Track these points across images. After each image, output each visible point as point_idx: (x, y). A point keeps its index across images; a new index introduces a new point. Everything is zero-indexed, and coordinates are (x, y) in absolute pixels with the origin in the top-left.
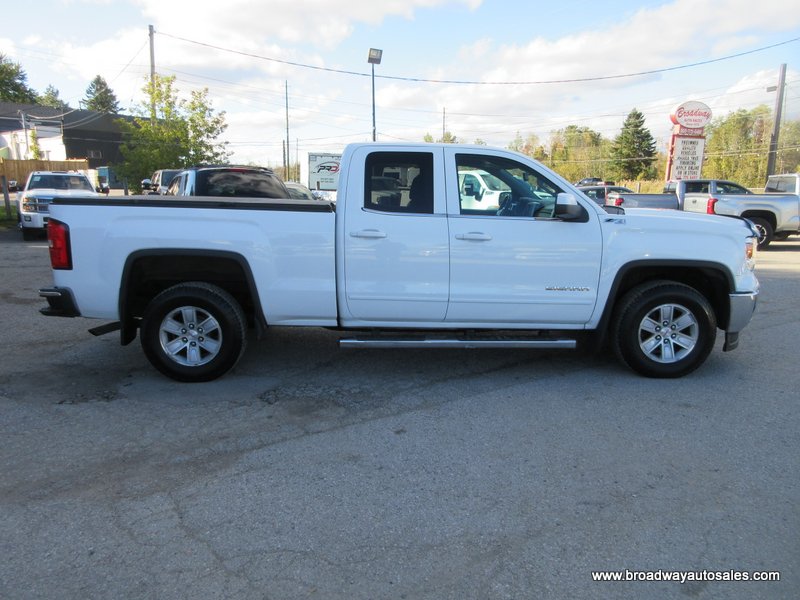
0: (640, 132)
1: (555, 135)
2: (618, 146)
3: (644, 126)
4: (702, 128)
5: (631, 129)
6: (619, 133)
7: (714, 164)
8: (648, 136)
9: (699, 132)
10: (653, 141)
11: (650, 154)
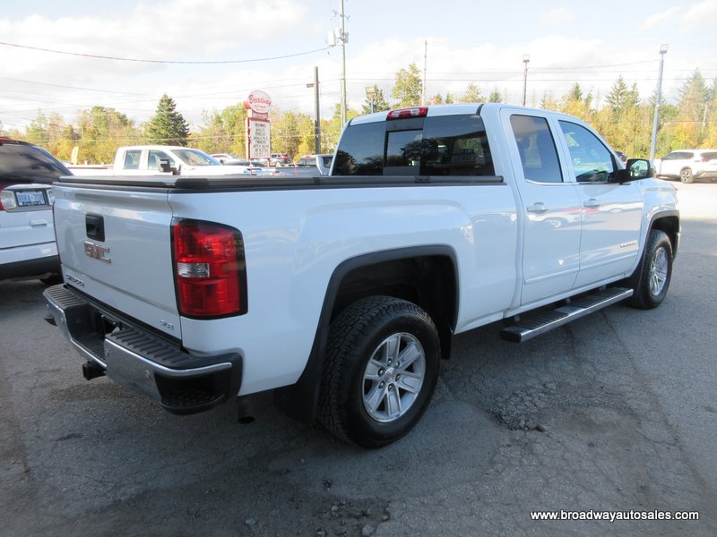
0: (173, 116)
1: (81, 115)
2: (154, 127)
3: (176, 109)
4: (267, 113)
5: (165, 113)
6: (154, 115)
7: (240, 144)
8: (181, 119)
9: (264, 117)
10: (186, 124)
11: (185, 135)
